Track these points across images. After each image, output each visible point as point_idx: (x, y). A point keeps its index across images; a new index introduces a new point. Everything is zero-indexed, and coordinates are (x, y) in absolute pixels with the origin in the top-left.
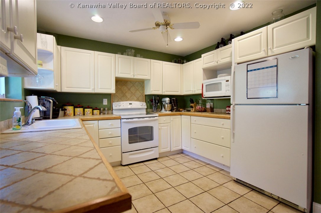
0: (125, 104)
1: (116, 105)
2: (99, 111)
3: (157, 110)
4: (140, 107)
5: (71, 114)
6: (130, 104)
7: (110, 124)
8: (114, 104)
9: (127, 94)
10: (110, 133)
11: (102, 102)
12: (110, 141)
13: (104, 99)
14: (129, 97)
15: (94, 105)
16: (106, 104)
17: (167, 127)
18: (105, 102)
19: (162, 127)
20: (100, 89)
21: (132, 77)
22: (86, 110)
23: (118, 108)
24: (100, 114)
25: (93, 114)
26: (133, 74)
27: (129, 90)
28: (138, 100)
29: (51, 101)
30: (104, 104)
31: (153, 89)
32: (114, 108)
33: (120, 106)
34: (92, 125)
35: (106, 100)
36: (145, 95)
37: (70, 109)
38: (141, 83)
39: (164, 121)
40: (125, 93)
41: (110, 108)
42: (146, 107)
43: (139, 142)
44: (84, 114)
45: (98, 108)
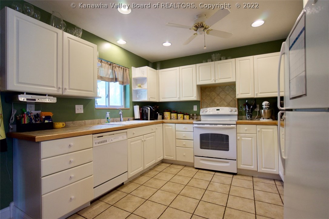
0: (211, 110)
1: (203, 112)
2: (188, 116)
3: (251, 117)
4: (229, 113)
5: (168, 118)
6: (217, 110)
7: (184, 127)
8: (201, 110)
9: (216, 100)
10: (184, 135)
11: (193, 108)
13: (194, 106)
14: (218, 103)
15: (185, 111)
16: (196, 110)
18: (195, 108)
19: (243, 138)
20: (184, 97)
21: (213, 82)
22: (178, 115)
23: (204, 113)
24: (190, 119)
25: (184, 119)
26: (214, 79)
27: (218, 95)
28: (229, 105)
29: (149, 108)
30: (194, 110)
31: (242, 93)
32: (201, 114)
33: (206, 112)
34: (171, 127)
35: (196, 106)
36: (238, 100)
37: (167, 114)
39: (246, 130)
40: (214, 99)
41: (198, 115)
42: (236, 113)
44: (177, 119)
45: (188, 114)
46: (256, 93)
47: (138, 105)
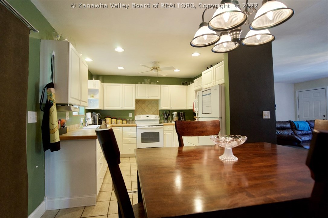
0: (143, 117)
1: (137, 118)
2: (126, 121)
3: (167, 121)
4: (154, 119)
5: (109, 122)
6: (147, 116)
7: (130, 129)
8: (136, 116)
9: (146, 110)
10: (129, 135)
11: (129, 115)
12: (130, 140)
13: (130, 114)
14: (147, 112)
15: (123, 118)
16: (131, 116)
17: (170, 133)
18: (131, 115)
19: (167, 133)
20: (126, 107)
21: (147, 98)
22: (118, 120)
23: (138, 119)
24: (127, 123)
25: (122, 123)
26: (147, 96)
27: (147, 106)
28: (154, 114)
29: (98, 115)
30: (130, 116)
31: (164, 106)
32: (136, 119)
33: (140, 118)
34: (119, 130)
35: (131, 114)
36: (159, 110)
37: (108, 120)
38: (156, 102)
39: (168, 129)
40: (145, 109)
41: (133, 120)
42: (159, 119)
43: (149, 142)
44: (117, 123)
45: (126, 119)
46: (171, 107)
47: (90, 112)
